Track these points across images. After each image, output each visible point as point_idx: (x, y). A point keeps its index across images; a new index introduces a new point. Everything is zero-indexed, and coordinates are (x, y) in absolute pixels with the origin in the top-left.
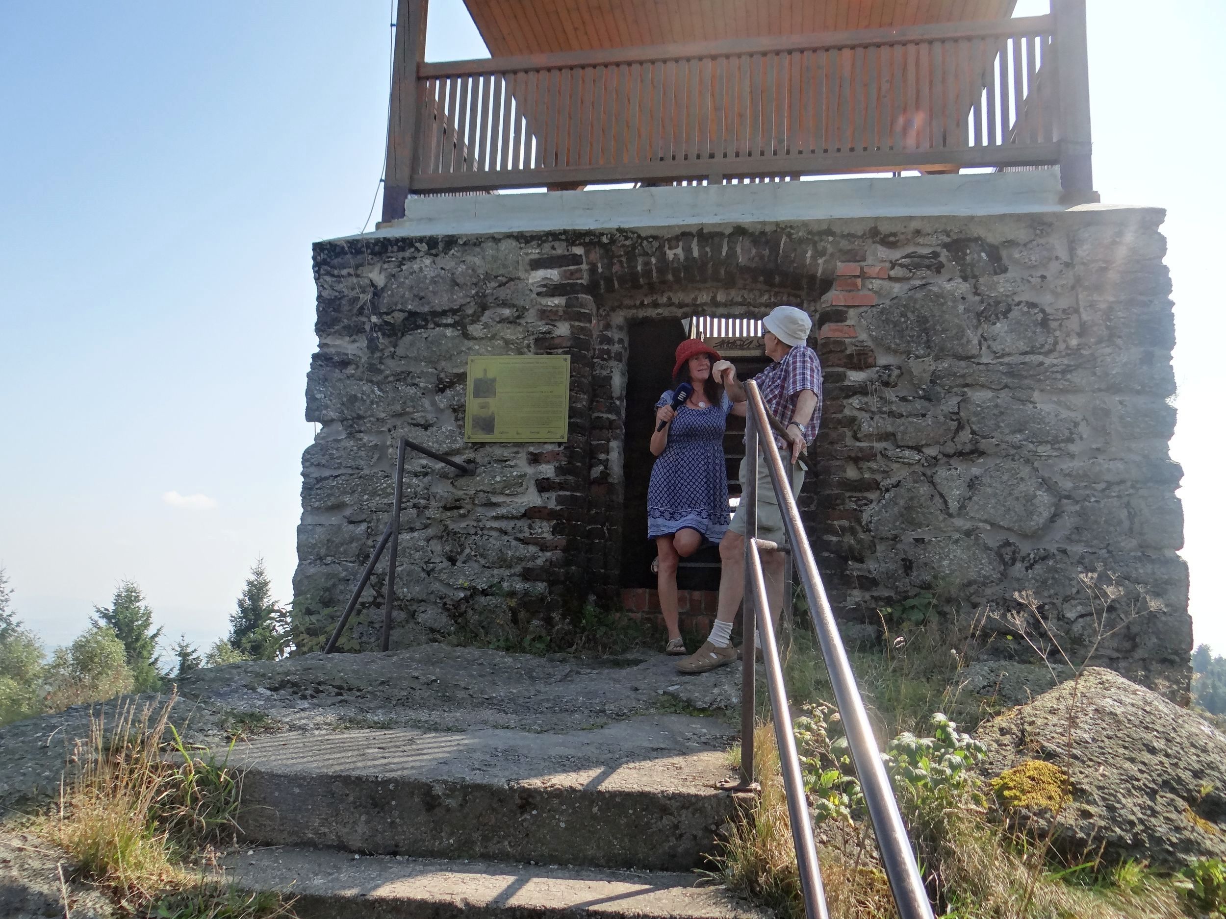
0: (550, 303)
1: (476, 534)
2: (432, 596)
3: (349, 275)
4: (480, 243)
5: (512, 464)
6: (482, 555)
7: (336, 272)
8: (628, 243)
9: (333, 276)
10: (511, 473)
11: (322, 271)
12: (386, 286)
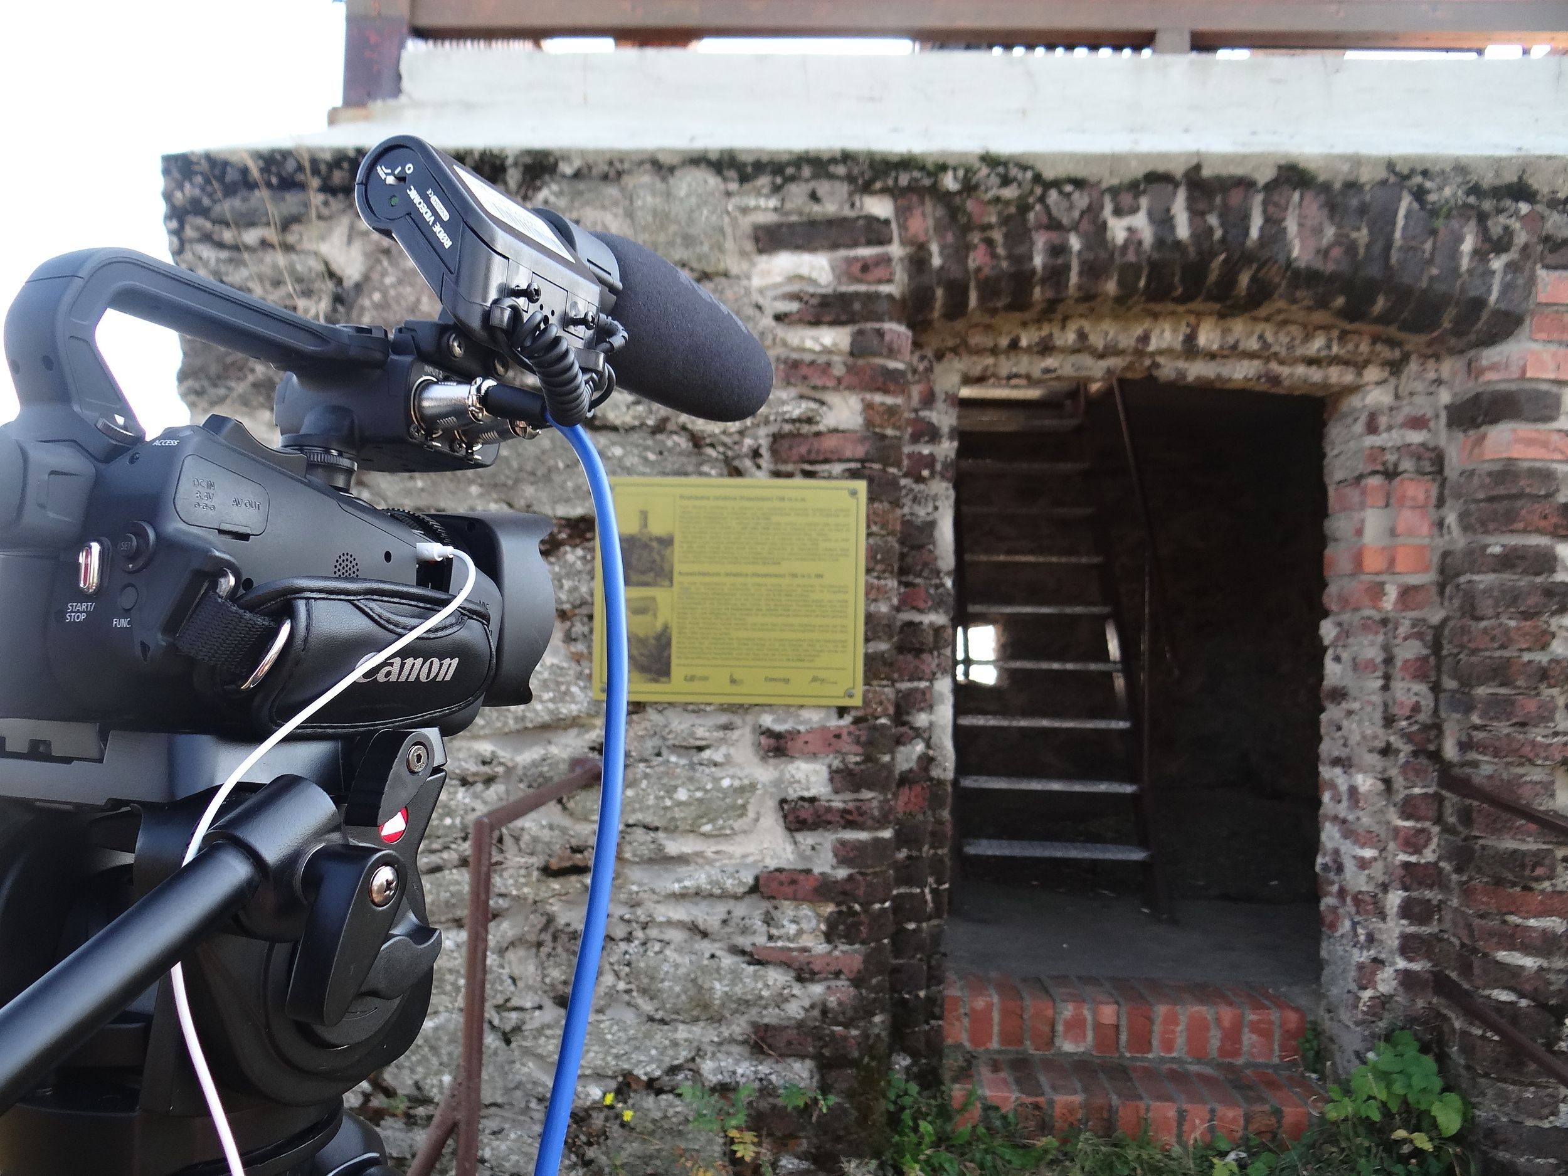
0: (809, 344)
1: (629, 938)
2: (518, 1094)
3: (265, 244)
4: (619, 174)
5: (718, 757)
6: (644, 991)
7: (228, 236)
8: (1010, 193)
9: (220, 245)
10: (716, 780)
11: (189, 232)
12: (366, 278)
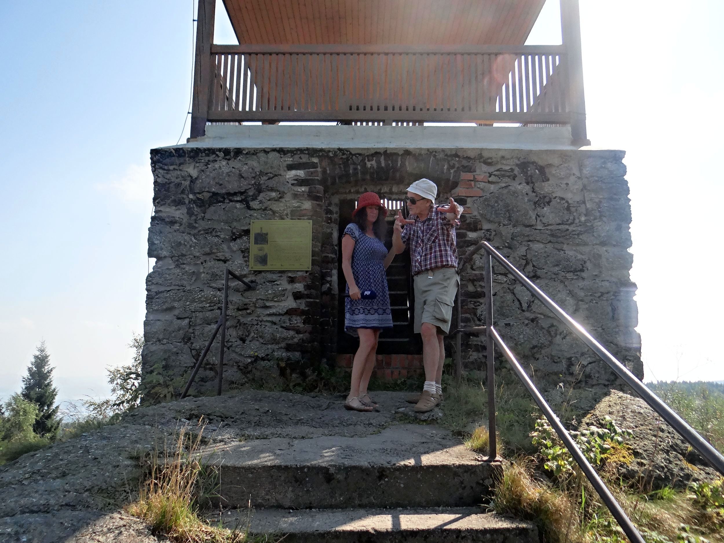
0: (299, 190)
1: (257, 324)
2: (231, 361)
3: (174, 169)
4: (257, 153)
5: (278, 283)
6: (261, 337)
7: (166, 167)
8: (344, 157)
9: (164, 169)
10: (278, 288)
11: (157, 167)
12: (198, 176)
